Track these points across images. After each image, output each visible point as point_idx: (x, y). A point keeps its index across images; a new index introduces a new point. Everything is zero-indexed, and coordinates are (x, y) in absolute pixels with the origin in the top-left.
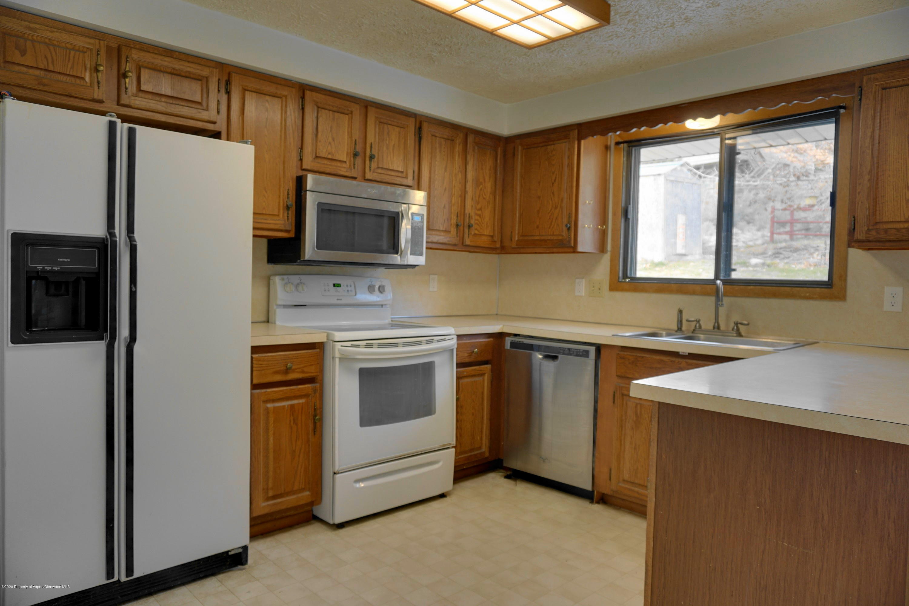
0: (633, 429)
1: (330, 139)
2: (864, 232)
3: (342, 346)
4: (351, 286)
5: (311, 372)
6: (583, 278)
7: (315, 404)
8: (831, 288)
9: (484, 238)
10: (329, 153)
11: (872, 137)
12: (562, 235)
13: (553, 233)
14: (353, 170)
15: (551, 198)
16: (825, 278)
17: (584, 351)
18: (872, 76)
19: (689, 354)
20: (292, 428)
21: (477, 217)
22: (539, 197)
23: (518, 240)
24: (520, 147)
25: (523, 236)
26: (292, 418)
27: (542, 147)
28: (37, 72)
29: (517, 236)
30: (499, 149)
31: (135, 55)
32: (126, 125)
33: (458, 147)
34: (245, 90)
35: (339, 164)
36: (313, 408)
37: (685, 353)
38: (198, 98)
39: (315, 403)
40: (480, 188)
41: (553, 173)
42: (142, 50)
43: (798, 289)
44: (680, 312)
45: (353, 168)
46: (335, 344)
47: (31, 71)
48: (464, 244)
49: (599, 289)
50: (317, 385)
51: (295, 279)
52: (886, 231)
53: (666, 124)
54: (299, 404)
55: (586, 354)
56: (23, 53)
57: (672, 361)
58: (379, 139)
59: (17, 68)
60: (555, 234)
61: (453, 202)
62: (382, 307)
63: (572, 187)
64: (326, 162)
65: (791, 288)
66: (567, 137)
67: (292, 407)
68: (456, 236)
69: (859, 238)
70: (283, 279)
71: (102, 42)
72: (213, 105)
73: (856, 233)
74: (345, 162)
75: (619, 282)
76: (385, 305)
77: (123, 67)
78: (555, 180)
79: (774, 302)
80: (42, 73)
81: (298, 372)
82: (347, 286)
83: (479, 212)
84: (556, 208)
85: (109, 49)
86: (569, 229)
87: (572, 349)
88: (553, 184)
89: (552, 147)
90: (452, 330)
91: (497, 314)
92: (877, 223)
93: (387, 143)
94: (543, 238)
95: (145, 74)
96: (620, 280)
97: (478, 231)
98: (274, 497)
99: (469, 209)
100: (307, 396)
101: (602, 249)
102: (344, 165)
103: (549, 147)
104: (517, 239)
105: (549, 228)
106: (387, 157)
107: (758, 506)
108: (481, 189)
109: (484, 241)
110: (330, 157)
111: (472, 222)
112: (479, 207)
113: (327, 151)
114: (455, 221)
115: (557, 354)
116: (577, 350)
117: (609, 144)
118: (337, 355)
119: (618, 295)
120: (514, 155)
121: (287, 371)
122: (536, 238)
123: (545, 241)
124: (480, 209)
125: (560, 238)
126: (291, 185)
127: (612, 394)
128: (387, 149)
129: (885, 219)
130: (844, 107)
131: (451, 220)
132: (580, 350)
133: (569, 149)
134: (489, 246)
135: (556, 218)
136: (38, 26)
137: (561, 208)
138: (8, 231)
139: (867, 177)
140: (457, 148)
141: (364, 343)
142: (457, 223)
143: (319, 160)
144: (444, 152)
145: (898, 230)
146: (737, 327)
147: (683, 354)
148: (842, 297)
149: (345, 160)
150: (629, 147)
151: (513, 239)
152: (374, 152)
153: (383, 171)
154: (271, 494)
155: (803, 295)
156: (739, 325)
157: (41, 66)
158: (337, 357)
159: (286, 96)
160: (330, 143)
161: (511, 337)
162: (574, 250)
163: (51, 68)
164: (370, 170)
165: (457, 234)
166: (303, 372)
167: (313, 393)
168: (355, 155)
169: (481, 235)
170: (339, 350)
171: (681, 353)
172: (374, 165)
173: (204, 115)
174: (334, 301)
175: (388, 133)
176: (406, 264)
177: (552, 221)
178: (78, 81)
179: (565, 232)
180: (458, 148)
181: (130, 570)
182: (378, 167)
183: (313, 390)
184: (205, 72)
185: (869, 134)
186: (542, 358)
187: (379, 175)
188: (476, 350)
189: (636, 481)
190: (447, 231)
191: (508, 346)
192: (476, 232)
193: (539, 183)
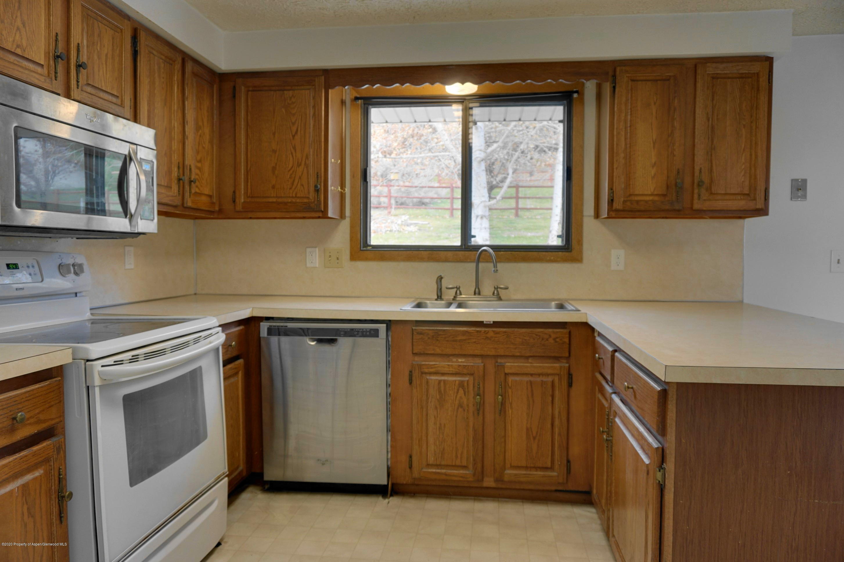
0: (436, 408)
1: (19, 23)
2: (622, 203)
3: (102, 366)
4: (33, 267)
5: (48, 419)
6: (316, 247)
7: (59, 472)
8: (570, 252)
9: (204, 199)
10: (18, 46)
11: (626, 121)
12: (308, 198)
13: (296, 194)
14: (54, 81)
15: (292, 153)
17: (371, 330)
18: (624, 68)
19: (494, 322)
20: (26, 525)
21: (197, 171)
22: (274, 151)
23: (244, 202)
24: (243, 88)
25: (252, 197)
26: (25, 507)
27: (275, 91)
29: (242, 197)
30: (215, 86)
33: (177, 75)
35: (32, 67)
36: (57, 479)
37: (490, 322)
39: (60, 469)
40: (199, 134)
41: (294, 124)
43: (544, 253)
44: (440, 279)
45: (53, 78)
46: (92, 365)
48: (185, 206)
49: (338, 259)
50: (58, 439)
52: (638, 202)
53: (402, 84)
54: (35, 479)
55: (375, 333)
57: (478, 331)
58: (88, 41)
60: (298, 195)
61: (173, 148)
62: (76, 296)
63: (320, 142)
64: (13, 59)
65: (537, 253)
66: (310, 83)
67: (25, 487)
68: (178, 195)
69: (617, 208)
73: (614, 204)
74: (42, 66)
75: (361, 250)
76: (80, 292)
78: (296, 132)
79: (523, 266)
81: (30, 424)
82: (28, 267)
83: (199, 165)
84: (299, 165)
86: (317, 191)
87: (355, 329)
88: (294, 136)
89: (291, 93)
90: (213, 321)
91: (195, 294)
92: (630, 195)
93: (99, 48)
94: (280, 200)
96: (362, 249)
97: (199, 189)
99: (190, 160)
100: (46, 460)
102: (40, 70)
103: (285, 92)
104: (242, 201)
105: (290, 189)
106: (99, 71)
107: (789, 471)
108: (200, 136)
109: (204, 202)
110: (19, 51)
111: (193, 176)
112: (199, 157)
113: (14, 41)
114: (176, 175)
115: (335, 336)
116: (363, 329)
117: (344, 98)
118: (97, 382)
119: (360, 265)
120: (234, 96)
121: (15, 426)
122: (271, 200)
123: (286, 203)
124: (200, 161)
125: (305, 200)
127: (407, 373)
128: (99, 58)
129: (637, 193)
130: (577, 92)
132: (366, 329)
133: (314, 98)
134: (207, 209)
135: (300, 178)
137: (307, 166)
139: (622, 155)
140: (176, 77)
141: (128, 355)
142: (178, 176)
144: (163, 78)
145: (646, 202)
146: (498, 291)
147: (487, 323)
148: (578, 259)
149: (42, 63)
150: (365, 104)
151: (237, 200)
152: (82, 58)
153: (93, 91)
155: (548, 258)
156: (499, 289)
158: (97, 386)
160: (18, 29)
161: (264, 321)
162: (324, 215)
164: (78, 85)
165: (179, 191)
166: (39, 422)
167: (56, 453)
168: (57, 57)
169: (200, 194)
170: (99, 373)
171: (485, 323)
172: (82, 79)
174: (12, 292)
175: (99, 35)
176: (136, 231)
177: (294, 180)
179: (312, 195)
182: (88, 84)
183: (55, 448)
185: (623, 118)
186: (316, 344)
187: (90, 96)
188: (234, 343)
189: (443, 463)
190: (169, 187)
191: (264, 333)
192: (197, 190)
193: (274, 134)
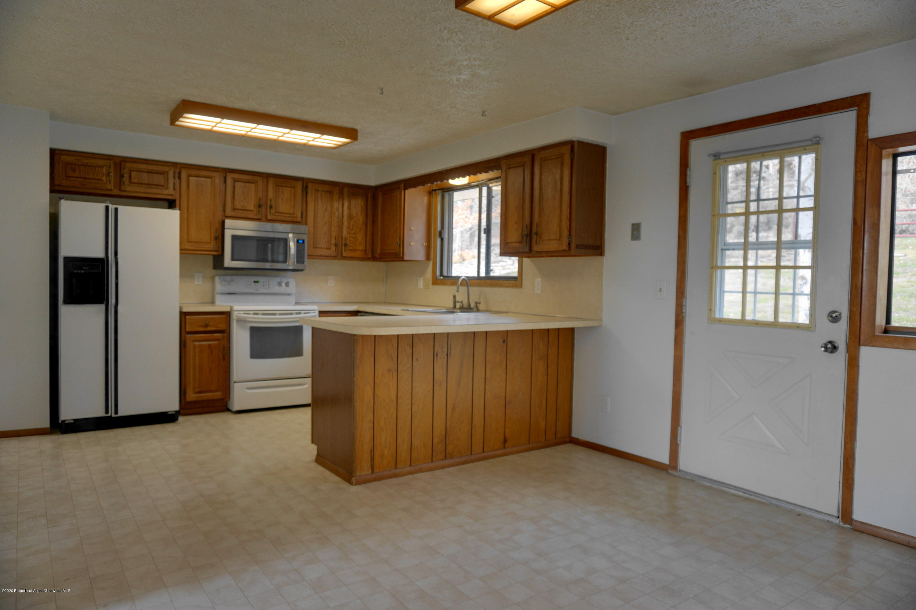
1: (243, 199)
2: (503, 248)
3: (238, 313)
4: (266, 283)
5: (222, 327)
7: (224, 345)
8: (517, 280)
9: (358, 252)
12: (397, 250)
15: (393, 227)
16: (516, 275)
20: (209, 356)
21: (352, 239)
22: (388, 226)
24: (380, 193)
25: (382, 250)
26: (209, 351)
28: (81, 180)
29: (379, 250)
30: (369, 194)
31: (128, 165)
32: (114, 206)
34: (189, 176)
35: (249, 212)
36: (223, 347)
38: (162, 183)
40: (353, 220)
41: (393, 211)
42: (132, 162)
43: (505, 281)
44: (454, 297)
45: (258, 214)
46: (234, 312)
47: (78, 179)
48: (342, 256)
49: (428, 284)
50: (225, 335)
51: (228, 278)
52: (510, 247)
54: (214, 344)
56: (74, 171)
58: (276, 196)
59: (71, 179)
60: (394, 249)
61: (332, 230)
62: (289, 295)
63: (401, 219)
64: (240, 211)
65: (502, 281)
66: (399, 188)
67: (210, 346)
70: (220, 278)
71: (112, 162)
72: (171, 185)
74: (253, 211)
76: (291, 294)
77: (122, 172)
78: (394, 215)
80: (83, 180)
81: (213, 327)
82: (263, 282)
83: (353, 236)
84: (395, 232)
85: (115, 164)
86: (399, 246)
88: (393, 217)
89: (391, 194)
91: (384, 302)
92: (507, 243)
93: (282, 197)
94: (390, 251)
95: (134, 174)
96: (438, 278)
97: (353, 248)
98: (200, 392)
99: (345, 234)
100: (218, 340)
101: (428, 258)
102: (252, 212)
104: (379, 252)
105: (392, 245)
106: (282, 206)
108: (355, 221)
109: (358, 254)
110: (243, 208)
111: (348, 242)
112: (353, 232)
113: (240, 205)
114: (334, 242)
118: (235, 318)
119: (436, 287)
120: (378, 198)
121: (206, 326)
122: (387, 252)
123: (391, 253)
124: (354, 234)
125: (394, 252)
126: (218, 226)
128: (282, 201)
131: (331, 242)
133: (399, 196)
134: (363, 257)
135: (395, 239)
136: (81, 158)
137: (397, 232)
138: (62, 256)
139: (504, 217)
141: (252, 312)
143: (236, 211)
144: (325, 200)
145: (513, 247)
148: (522, 286)
149: (252, 209)
150: (443, 192)
151: (377, 252)
152: (273, 204)
153: (279, 214)
154: (197, 390)
156: (477, 304)
157: (82, 176)
158: (235, 320)
159: (214, 177)
160: (242, 201)
162: (402, 259)
163: (87, 177)
164: (270, 214)
165: (336, 250)
166: (216, 327)
167: (224, 338)
168: (260, 206)
169: (355, 250)
170: (238, 316)
172: (273, 211)
173: (166, 192)
174: (253, 291)
175: (283, 192)
177: (393, 241)
178: (100, 182)
179: (398, 248)
180: (336, 196)
181: (116, 412)
182: (276, 212)
184: (166, 169)
187: (277, 216)
190: (328, 248)
192: (351, 248)
193: (388, 216)
